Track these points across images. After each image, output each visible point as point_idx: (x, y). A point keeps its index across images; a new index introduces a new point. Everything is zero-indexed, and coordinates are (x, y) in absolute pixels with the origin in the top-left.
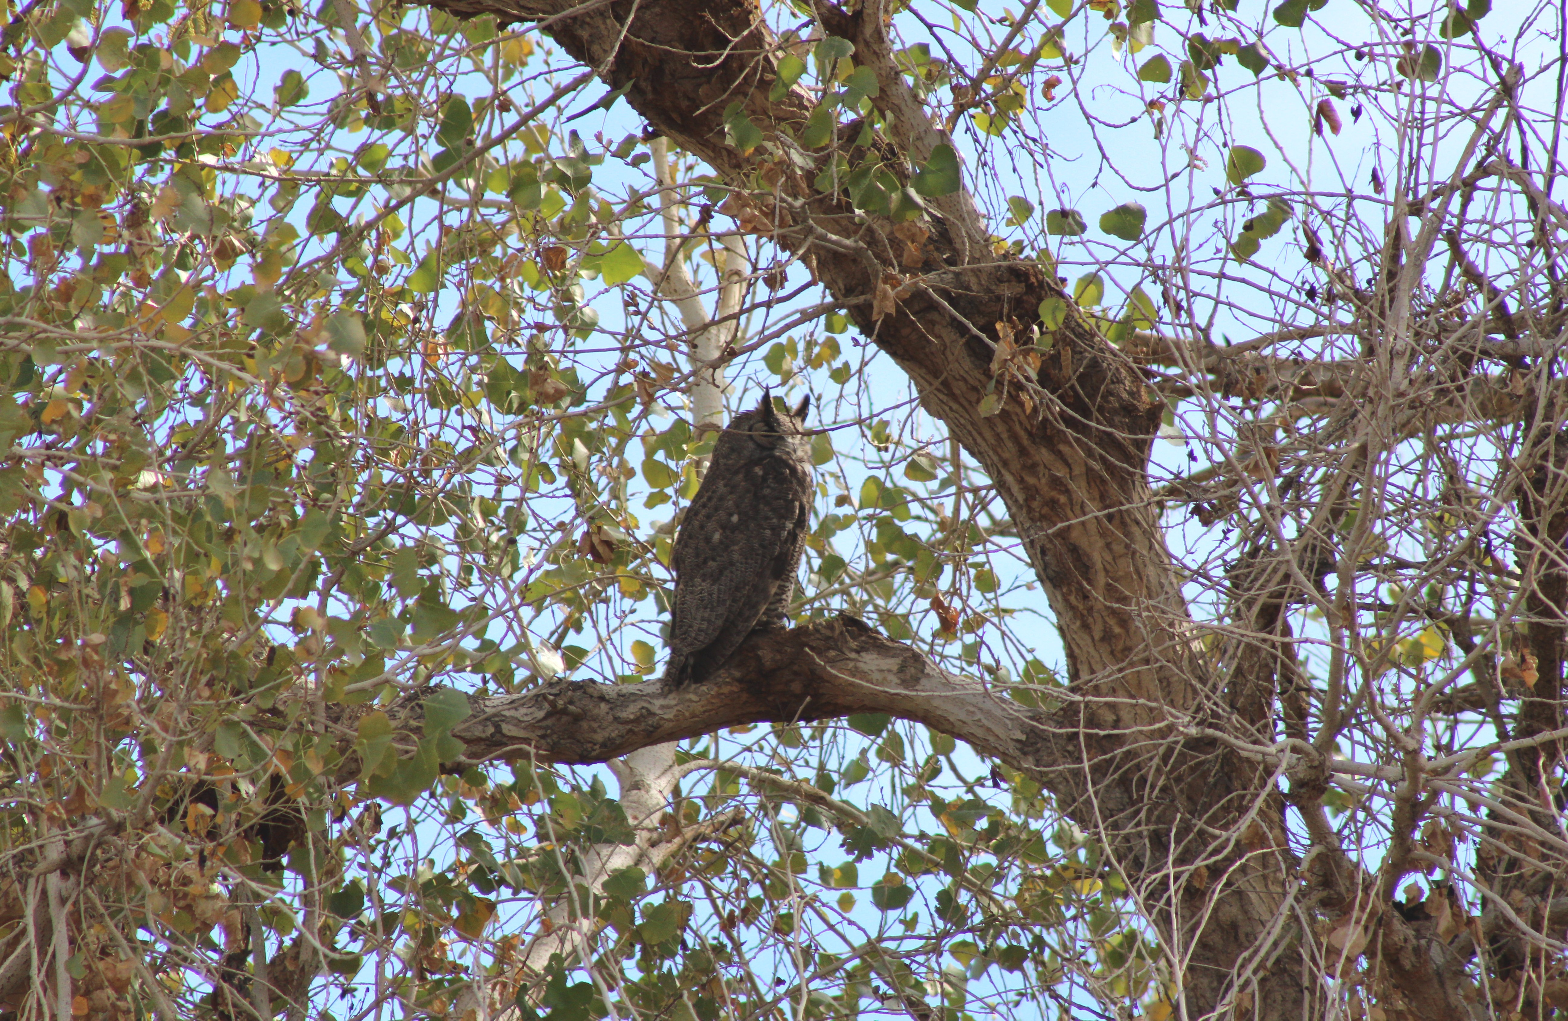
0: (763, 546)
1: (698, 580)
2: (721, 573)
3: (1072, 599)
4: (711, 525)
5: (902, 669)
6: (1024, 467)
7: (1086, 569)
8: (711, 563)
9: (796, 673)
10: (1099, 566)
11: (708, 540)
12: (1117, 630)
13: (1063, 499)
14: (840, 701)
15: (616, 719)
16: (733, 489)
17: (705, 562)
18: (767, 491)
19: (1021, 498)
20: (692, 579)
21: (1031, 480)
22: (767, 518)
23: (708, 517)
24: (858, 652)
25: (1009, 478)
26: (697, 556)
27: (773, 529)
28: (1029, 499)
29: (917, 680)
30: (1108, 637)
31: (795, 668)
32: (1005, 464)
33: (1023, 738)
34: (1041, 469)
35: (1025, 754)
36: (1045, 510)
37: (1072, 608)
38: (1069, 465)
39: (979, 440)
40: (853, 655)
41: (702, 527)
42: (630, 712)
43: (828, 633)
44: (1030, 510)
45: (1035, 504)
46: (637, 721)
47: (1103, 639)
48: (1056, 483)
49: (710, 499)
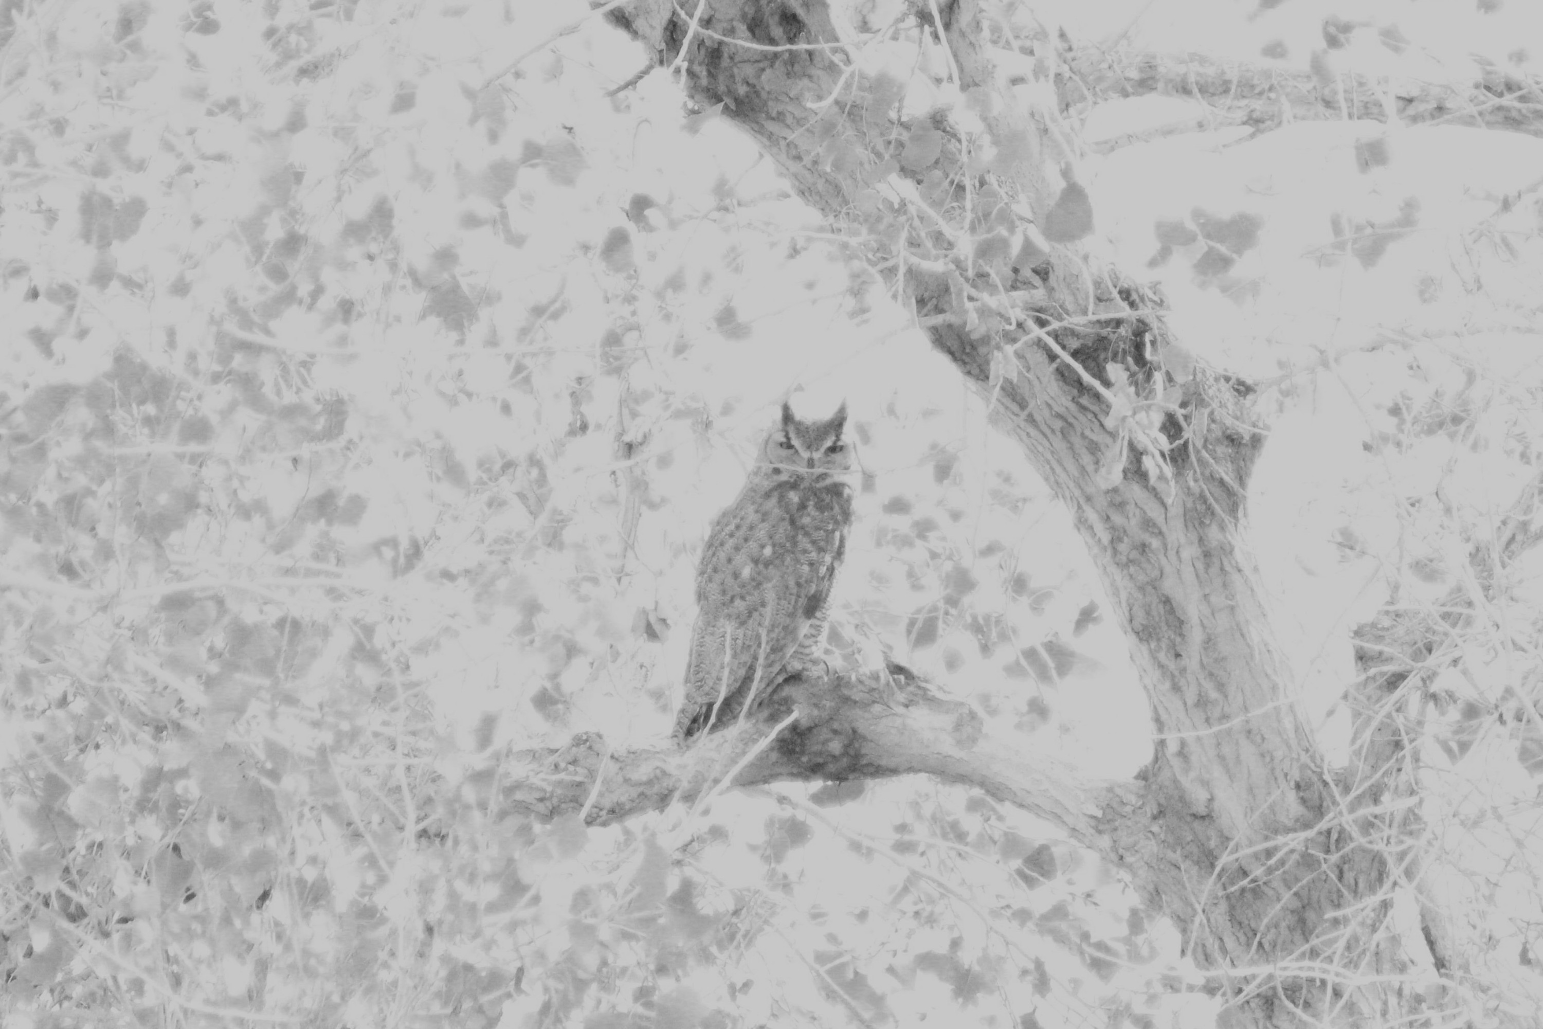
0: (798, 585)
1: (722, 621)
2: (750, 615)
3: (1162, 656)
4: (740, 559)
5: (958, 727)
6: (1112, 504)
7: (1178, 624)
8: (738, 602)
9: (835, 732)
10: (1195, 620)
11: (736, 576)
12: (1214, 695)
13: (1155, 543)
14: (884, 762)
15: (627, 781)
16: (765, 517)
17: (732, 600)
18: (806, 520)
19: (1106, 538)
20: (716, 618)
21: (1117, 519)
22: (805, 551)
23: (737, 549)
24: (907, 706)
25: (1092, 516)
26: (724, 592)
27: (811, 564)
28: (1115, 540)
29: (974, 740)
30: (1202, 702)
31: (836, 726)
32: (1089, 499)
33: (1099, 814)
34: (1131, 508)
35: (1100, 832)
36: (1134, 555)
37: (1161, 666)
38: (1163, 504)
39: (1058, 470)
40: (901, 710)
41: (729, 560)
42: (643, 772)
43: (874, 684)
44: (1115, 552)
45: (1123, 547)
46: (650, 783)
47: (1198, 704)
48: (1148, 524)
49: (738, 527)
